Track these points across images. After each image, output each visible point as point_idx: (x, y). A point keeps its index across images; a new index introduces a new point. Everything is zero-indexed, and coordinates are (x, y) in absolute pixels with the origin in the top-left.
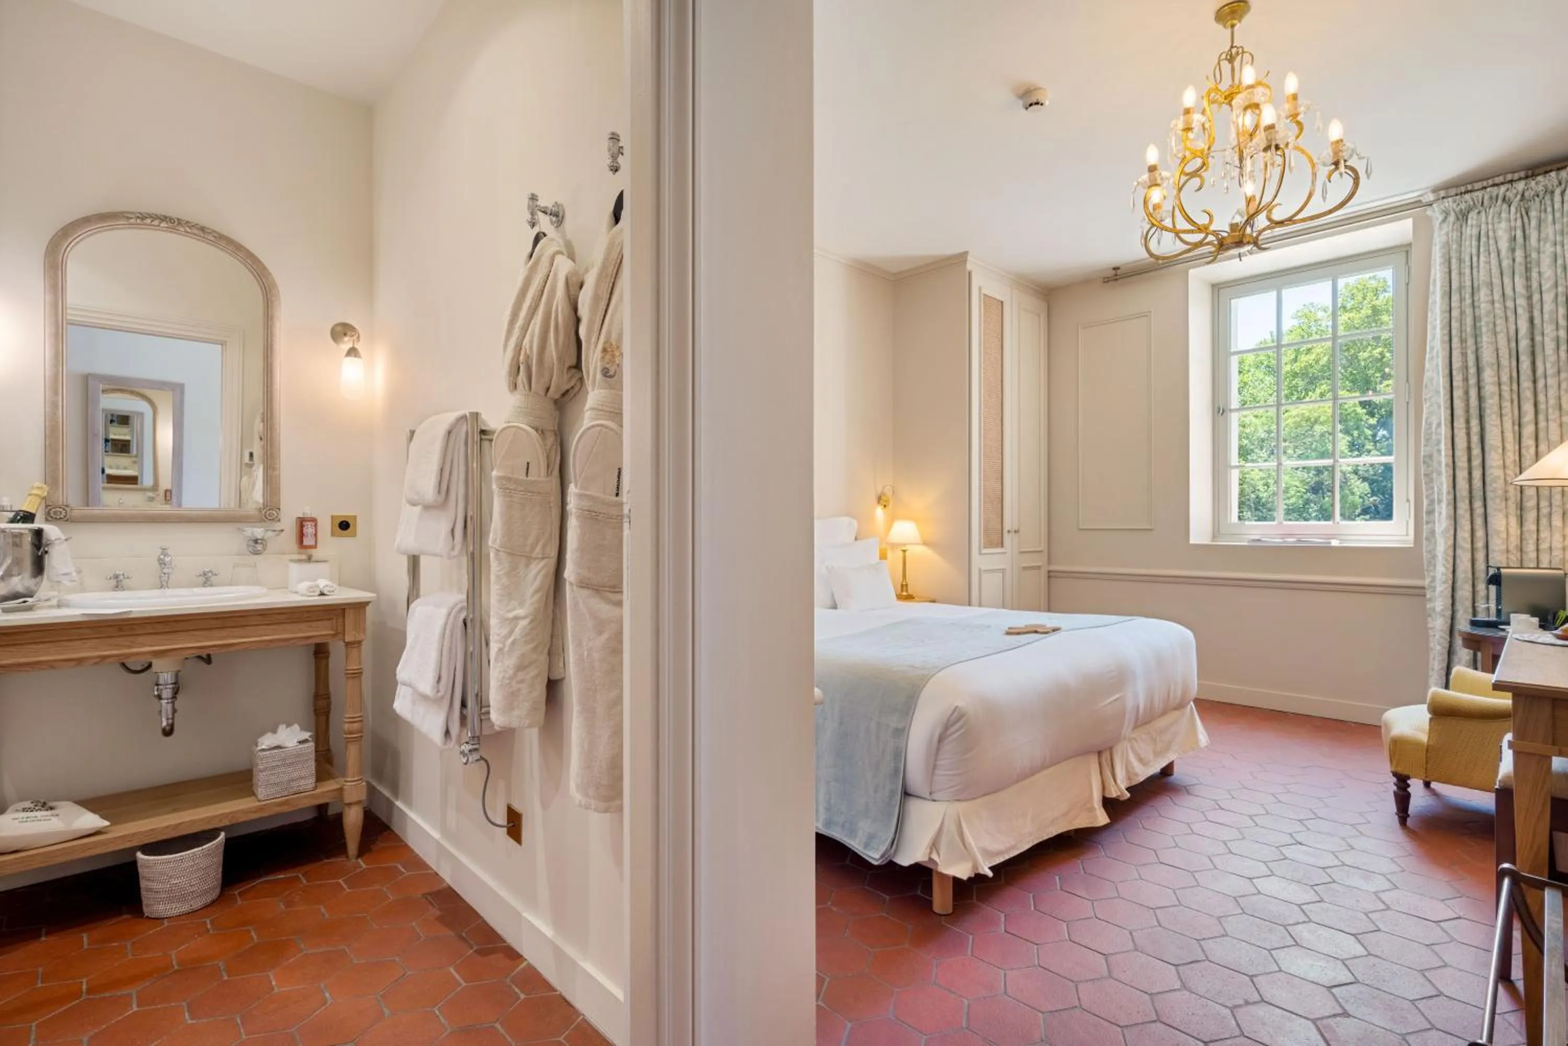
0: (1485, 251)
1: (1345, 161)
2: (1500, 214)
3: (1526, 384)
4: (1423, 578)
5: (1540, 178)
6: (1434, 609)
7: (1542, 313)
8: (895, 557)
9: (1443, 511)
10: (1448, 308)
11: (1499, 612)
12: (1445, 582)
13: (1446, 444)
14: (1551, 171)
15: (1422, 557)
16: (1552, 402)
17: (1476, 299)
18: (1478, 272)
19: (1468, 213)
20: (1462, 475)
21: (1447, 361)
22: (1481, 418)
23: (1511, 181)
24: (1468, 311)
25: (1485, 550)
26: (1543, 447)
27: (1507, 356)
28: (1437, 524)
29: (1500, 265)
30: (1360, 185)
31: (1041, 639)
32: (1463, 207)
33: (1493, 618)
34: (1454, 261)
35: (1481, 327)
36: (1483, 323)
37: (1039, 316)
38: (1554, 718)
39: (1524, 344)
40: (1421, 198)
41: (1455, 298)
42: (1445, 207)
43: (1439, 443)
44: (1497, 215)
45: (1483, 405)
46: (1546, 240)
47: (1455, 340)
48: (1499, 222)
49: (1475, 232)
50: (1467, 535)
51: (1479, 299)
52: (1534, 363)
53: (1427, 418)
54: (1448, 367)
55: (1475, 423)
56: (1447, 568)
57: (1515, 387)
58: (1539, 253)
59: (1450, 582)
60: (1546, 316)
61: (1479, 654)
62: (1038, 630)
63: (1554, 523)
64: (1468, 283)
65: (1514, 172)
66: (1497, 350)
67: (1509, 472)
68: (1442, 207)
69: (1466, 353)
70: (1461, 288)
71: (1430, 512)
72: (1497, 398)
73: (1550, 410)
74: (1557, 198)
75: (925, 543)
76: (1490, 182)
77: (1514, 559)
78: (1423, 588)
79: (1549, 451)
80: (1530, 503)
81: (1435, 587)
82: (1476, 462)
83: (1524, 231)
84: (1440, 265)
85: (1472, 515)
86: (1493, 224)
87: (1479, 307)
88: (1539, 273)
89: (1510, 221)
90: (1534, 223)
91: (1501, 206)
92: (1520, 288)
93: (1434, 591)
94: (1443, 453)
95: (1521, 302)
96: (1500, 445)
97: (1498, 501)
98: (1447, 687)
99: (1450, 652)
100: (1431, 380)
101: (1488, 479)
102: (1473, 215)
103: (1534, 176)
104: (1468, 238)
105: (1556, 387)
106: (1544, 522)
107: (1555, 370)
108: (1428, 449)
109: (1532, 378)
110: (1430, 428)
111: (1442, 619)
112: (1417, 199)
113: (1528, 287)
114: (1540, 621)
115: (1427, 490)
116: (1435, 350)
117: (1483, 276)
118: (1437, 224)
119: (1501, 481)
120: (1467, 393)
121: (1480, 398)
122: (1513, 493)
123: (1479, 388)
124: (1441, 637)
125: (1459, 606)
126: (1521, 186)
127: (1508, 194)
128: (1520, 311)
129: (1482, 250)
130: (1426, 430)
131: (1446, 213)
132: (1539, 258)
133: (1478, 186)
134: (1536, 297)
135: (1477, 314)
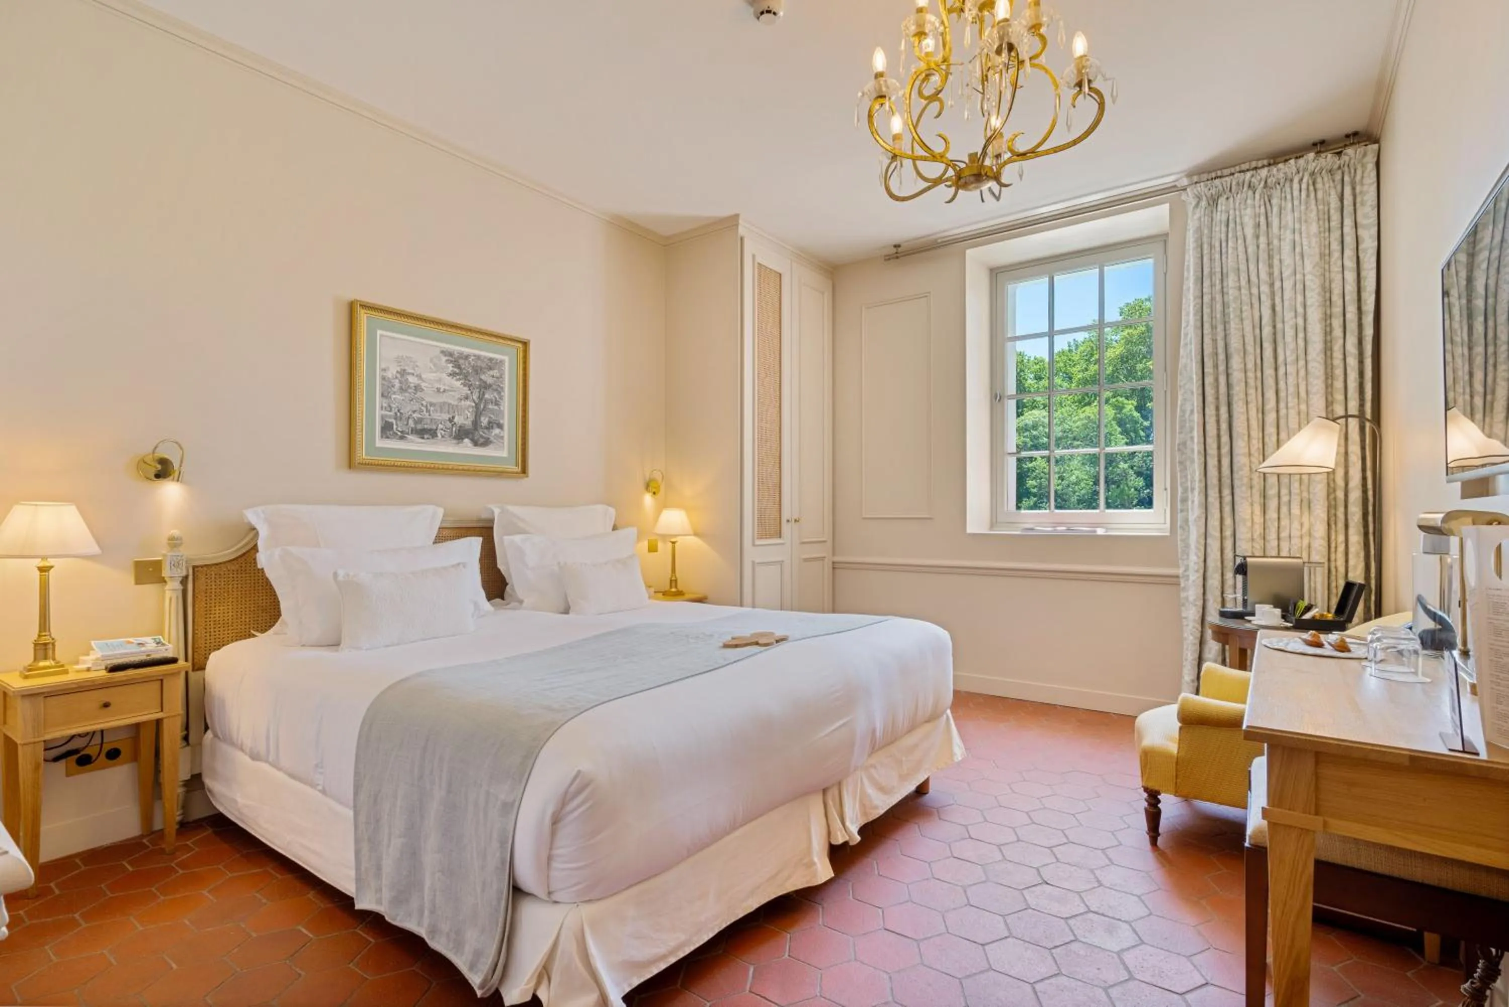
0: (1233, 237)
1: (1090, 81)
2: (1246, 201)
3: (1269, 372)
4: (1178, 567)
5: (1281, 166)
6: (1187, 598)
7: (1283, 301)
8: (664, 548)
9: (1196, 498)
10: (1200, 294)
11: (1245, 602)
12: (1197, 571)
13: (1198, 432)
14: (1290, 159)
15: (1177, 545)
16: (1291, 389)
17: (1225, 284)
18: (1227, 258)
19: (1218, 198)
20: (1212, 462)
21: (1200, 346)
22: (1229, 405)
23: (1256, 168)
24: (1218, 297)
25: (1233, 539)
26: (1283, 435)
27: (1252, 343)
28: (1190, 510)
29: (1246, 251)
30: (1105, 113)
31: (761, 652)
32: (1214, 193)
33: (1240, 609)
34: (1206, 246)
35: (1229, 314)
36: (1231, 309)
37: (823, 293)
38: (1317, 777)
39: (1267, 331)
40: (1176, 183)
41: (1207, 283)
42: (1198, 191)
43: (1192, 429)
44: (1243, 202)
45: (1231, 392)
46: (1286, 227)
47: (1207, 326)
48: (1245, 209)
49: (1224, 218)
50: (1217, 523)
51: (1228, 285)
52: (1275, 351)
53: (1182, 405)
54: (1201, 353)
55: (1224, 410)
56: (1198, 557)
57: (1259, 374)
58: (1280, 240)
59: (1202, 571)
60: (1286, 303)
61: (1227, 647)
62: (760, 642)
63: (1292, 511)
64: (1218, 269)
65: (1258, 160)
66: (1243, 336)
67: (1253, 459)
68: (1195, 191)
69: (1216, 340)
70: (1211, 274)
71: (1184, 500)
72: (1243, 384)
73: (1290, 399)
74: (1296, 186)
75: (696, 534)
76: (1238, 168)
77: (1258, 547)
78: (1177, 577)
79: (1289, 438)
80: (1272, 492)
81: (1188, 576)
82: (1225, 450)
83: (1267, 218)
84: (1194, 249)
85: (1221, 503)
86: (1240, 211)
87: (1228, 294)
88: (1280, 261)
89: (1254, 207)
90: (1275, 209)
91: (1247, 193)
92: (1264, 276)
93: (1188, 580)
94: (1196, 440)
95: (1265, 288)
96: (1246, 432)
97: (1244, 488)
98: (1197, 692)
99: (1202, 642)
100: (1185, 366)
101: (1235, 468)
102: (1222, 200)
103: (1275, 163)
104: (1218, 224)
105: (1295, 374)
106: (1284, 509)
107: (1294, 357)
108: (1182, 436)
109: (1273, 365)
110: (1183, 416)
111: (1194, 608)
112: (1173, 184)
113: (1271, 274)
114: (1283, 611)
115: (1181, 478)
116: (1189, 336)
117: (1231, 263)
118: (1190, 208)
119: (1248, 469)
120: (1217, 380)
121: (1229, 385)
122: (1257, 481)
123: (1228, 375)
124: (1194, 627)
125: (1209, 596)
126: (1264, 172)
127: (1253, 180)
128: (1263, 297)
129: (1230, 235)
130: (1181, 416)
131: (1199, 198)
132: (1280, 245)
133: (1226, 172)
134: (1277, 284)
135: (1226, 300)
